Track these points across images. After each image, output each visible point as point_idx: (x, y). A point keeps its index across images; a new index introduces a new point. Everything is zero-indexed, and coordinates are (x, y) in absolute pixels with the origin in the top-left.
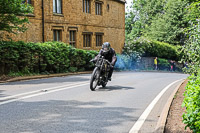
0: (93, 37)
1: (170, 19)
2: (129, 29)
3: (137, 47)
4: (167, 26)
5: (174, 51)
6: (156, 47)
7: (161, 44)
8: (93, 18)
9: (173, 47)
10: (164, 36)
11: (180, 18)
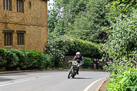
0: (15, 35)
1: (93, 17)
2: (52, 27)
3: (60, 45)
4: (90, 24)
5: (97, 50)
6: (79, 45)
7: (84, 42)
8: (14, 16)
9: (96, 46)
10: (87, 34)
11: (103, 16)
